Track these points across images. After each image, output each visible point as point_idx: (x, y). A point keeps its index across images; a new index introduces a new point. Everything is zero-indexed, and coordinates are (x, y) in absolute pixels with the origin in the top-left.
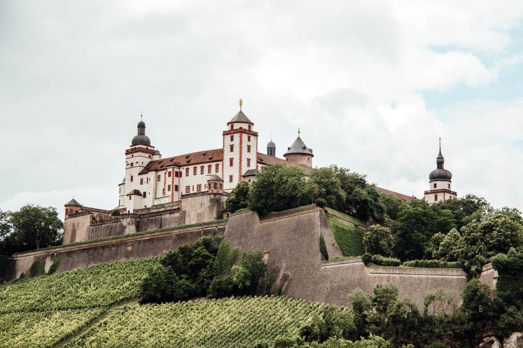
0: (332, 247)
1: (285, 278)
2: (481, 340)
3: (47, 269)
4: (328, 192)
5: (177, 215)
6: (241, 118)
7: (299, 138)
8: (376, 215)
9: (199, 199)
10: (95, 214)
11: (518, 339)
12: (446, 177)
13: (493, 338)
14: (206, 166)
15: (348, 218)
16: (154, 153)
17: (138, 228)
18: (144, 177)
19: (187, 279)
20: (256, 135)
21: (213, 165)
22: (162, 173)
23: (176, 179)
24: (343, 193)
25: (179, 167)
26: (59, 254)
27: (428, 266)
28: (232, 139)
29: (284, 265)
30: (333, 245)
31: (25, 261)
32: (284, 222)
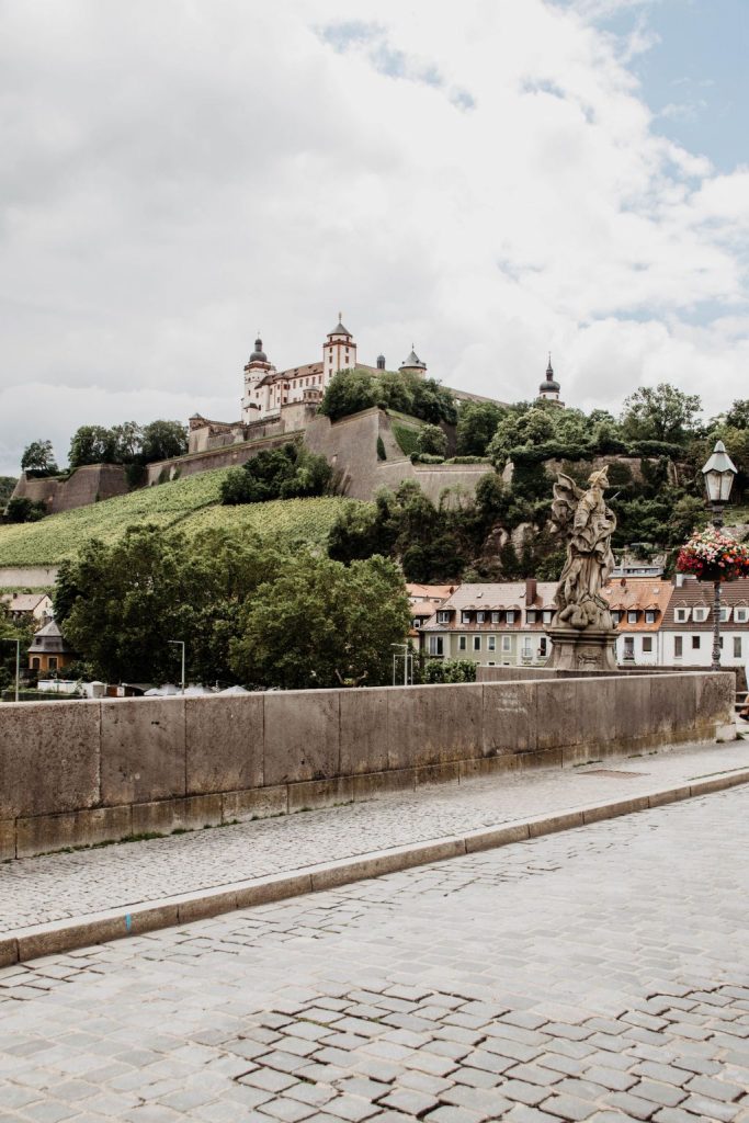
0: (391, 449)
1: (348, 479)
2: (490, 532)
3: (171, 476)
4: (393, 395)
5: (277, 424)
6: (341, 331)
7: (413, 353)
8: (448, 418)
9: (296, 408)
10: (214, 426)
11: (525, 530)
12: (554, 388)
13: (501, 530)
14: (310, 378)
15: (416, 420)
16: (269, 368)
17: (246, 438)
18: (259, 390)
19: (263, 482)
20: (354, 346)
21: (317, 376)
22: (272, 387)
23: (285, 391)
24: (411, 397)
25: (288, 379)
26: (181, 463)
27: (464, 462)
28: (331, 351)
29: (348, 466)
30: (394, 446)
31: (155, 470)
32: (351, 424)
